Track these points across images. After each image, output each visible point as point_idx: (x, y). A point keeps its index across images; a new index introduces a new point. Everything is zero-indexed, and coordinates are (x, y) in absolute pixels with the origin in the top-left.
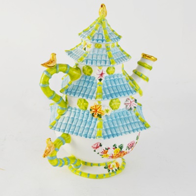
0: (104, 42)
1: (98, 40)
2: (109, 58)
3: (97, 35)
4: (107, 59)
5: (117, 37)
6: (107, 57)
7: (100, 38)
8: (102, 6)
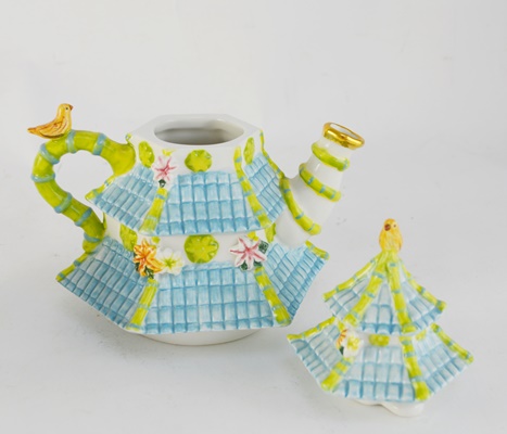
0: (396, 333)
1: (377, 327)
2: (411, 377)
3: (375, 309)
4: (406, 381)
5: (432, 307)
6: (406, 374)
7: (385, 319)
8: (387, 227)
